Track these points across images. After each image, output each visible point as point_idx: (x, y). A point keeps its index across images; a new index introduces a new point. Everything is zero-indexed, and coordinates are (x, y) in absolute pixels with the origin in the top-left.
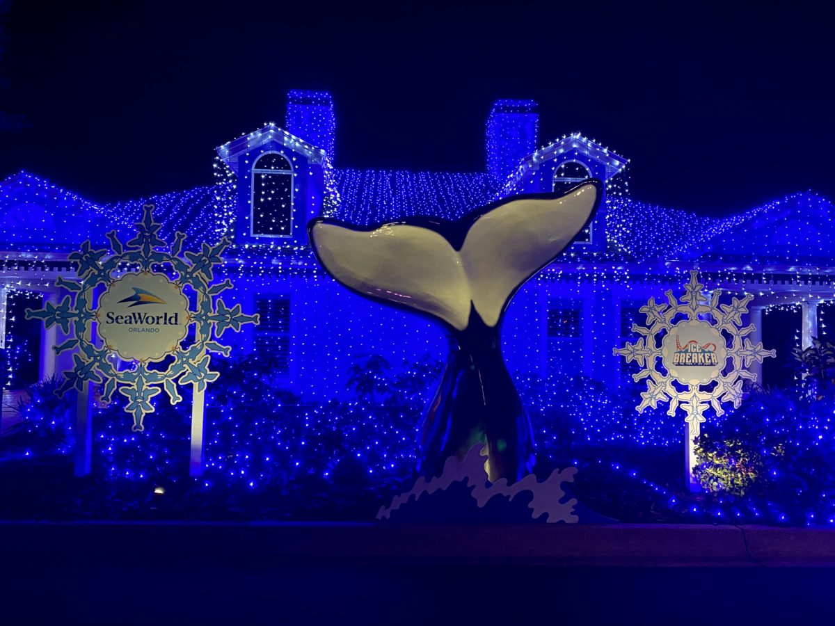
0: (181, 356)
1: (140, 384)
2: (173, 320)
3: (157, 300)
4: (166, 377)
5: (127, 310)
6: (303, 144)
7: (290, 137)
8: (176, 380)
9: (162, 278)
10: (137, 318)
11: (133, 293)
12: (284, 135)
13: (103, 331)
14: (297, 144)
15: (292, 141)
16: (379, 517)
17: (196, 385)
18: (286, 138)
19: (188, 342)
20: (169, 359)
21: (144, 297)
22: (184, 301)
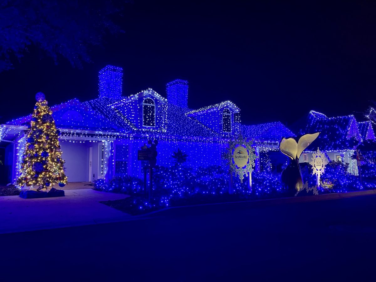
0: (247, 165)
1: (241, 172)
2: (245, 157)
3: (242, 153)
4: (245, 170)
5: (238, 155)
6: (160, 97)
7: (156, 94)
8: (247, 171)
9: (243, 148)
10: (240, 157)
11: (239, 151)
12: (154, 93)
13: (234, 160)
14: (158, 96)
15: (157, 95)
16: (295, 196)
17: (250, 172)
18: (155, 94)
19: (248, 163)
20: (245, 166)
21: (241, 152)
22: (247, 153)
